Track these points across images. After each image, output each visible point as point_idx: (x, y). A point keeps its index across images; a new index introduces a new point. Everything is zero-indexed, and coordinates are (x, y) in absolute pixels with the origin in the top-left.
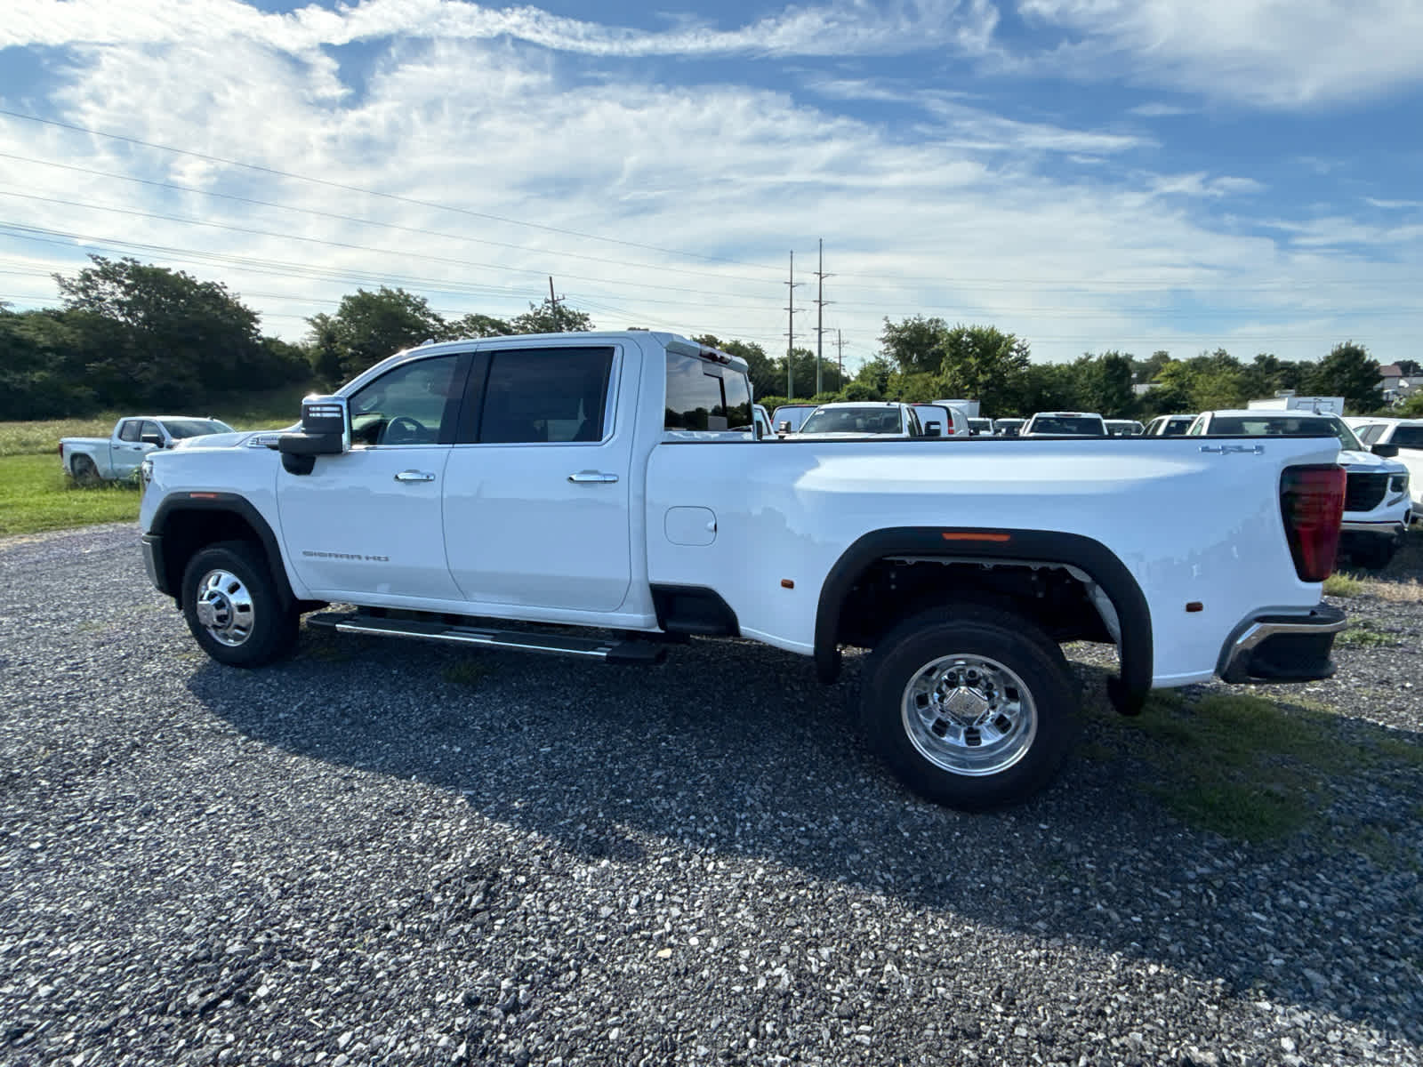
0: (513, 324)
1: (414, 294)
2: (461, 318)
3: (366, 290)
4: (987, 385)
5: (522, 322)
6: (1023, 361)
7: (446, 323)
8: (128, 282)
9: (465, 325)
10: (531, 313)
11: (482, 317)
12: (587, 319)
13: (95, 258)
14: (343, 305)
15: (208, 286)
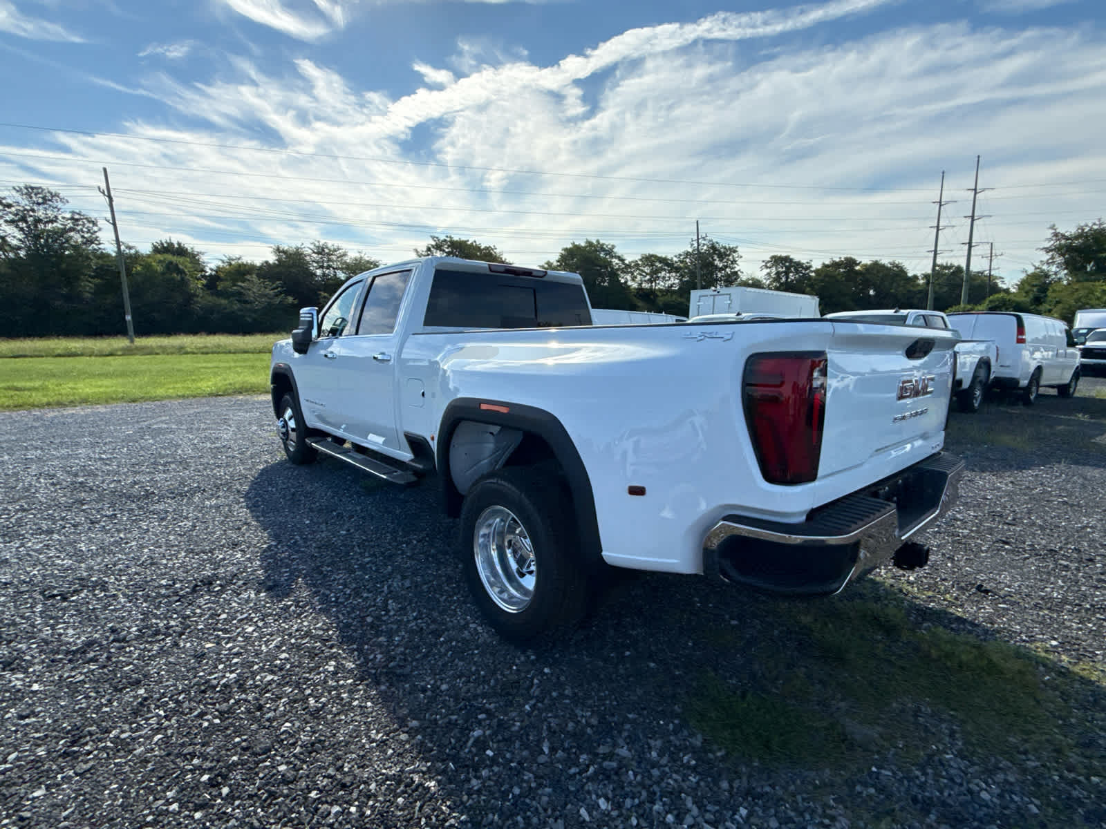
0: (675, 259)
1: (607, 243)
2: (638, 257)
3: (577, 243)
5: (682, 257)
7: (627, 262)
8: (447, 250)
9: (640, 263)
10: (690, 250)
11: (652, 256)
12: (735, 251)
13: (433, 238)
14: (562, 256)
15: (487, 248)
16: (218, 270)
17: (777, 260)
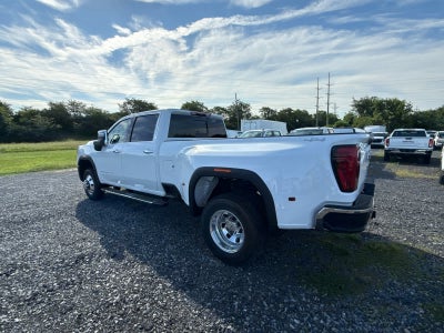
0: (227, 108)
2: (213, 108)
4: (392, 120)
6: (409, 110)
7: (209, 109)
10: (233, 105)
12: (249, 106)
14: (183, 107)
16: (20, 113)
17: (265, 109)
